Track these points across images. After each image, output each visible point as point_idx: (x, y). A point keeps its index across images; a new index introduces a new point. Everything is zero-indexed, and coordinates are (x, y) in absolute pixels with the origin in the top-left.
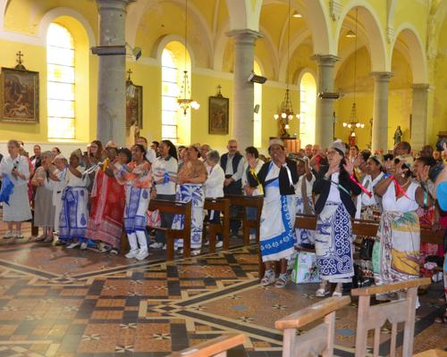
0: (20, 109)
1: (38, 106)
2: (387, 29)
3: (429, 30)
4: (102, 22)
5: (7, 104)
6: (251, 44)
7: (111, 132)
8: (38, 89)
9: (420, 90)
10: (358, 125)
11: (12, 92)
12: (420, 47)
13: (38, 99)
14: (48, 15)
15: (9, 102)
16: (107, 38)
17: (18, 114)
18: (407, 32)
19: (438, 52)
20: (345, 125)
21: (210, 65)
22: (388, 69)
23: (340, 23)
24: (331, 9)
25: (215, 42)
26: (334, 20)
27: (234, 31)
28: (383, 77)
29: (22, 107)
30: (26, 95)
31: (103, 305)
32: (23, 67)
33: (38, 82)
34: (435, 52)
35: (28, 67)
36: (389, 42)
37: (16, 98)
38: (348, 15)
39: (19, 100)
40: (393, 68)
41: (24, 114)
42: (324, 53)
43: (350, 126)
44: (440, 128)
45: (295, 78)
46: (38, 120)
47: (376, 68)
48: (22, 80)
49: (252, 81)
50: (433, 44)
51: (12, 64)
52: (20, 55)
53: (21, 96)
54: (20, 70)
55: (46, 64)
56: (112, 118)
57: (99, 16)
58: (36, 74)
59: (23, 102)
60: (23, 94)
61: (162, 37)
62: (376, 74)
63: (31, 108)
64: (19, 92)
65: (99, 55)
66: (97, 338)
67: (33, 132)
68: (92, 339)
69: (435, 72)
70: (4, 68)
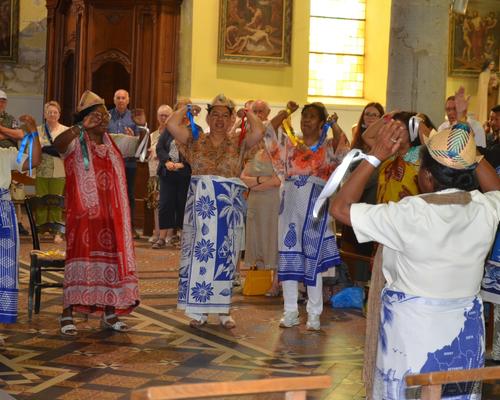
0: (255, 38)
5: (231, 27)
11: (241, 5)
15: (235, 24)
17: (251, 47)
29: (259, 34)
30: (267, 10)
39: (254, 20)
60: (262, 7)
63: (276, 35)
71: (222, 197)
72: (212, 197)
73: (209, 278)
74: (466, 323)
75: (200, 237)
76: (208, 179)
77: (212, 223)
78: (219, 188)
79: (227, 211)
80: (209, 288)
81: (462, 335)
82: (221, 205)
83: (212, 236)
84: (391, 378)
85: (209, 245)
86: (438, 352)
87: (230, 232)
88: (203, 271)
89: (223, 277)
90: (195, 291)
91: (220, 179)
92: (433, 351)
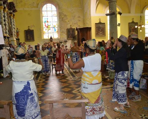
1: (105, 32)
8: (105, 28)
11: (98, 29)
13: (105, 30)
29: (101, 33)
30: (102, 29)
33: (105, 26)
35: (102, 22)
41: (101, 34)
46: (105, 35)
48: (101, 26)
51: (98, 22)
52: (100, 19)
53: (101, 30)
54: (100, 23)
58: (104, 23)
59: (101, 31)
63: (103, 32)
70: (96, 23)
72: (75, 55)
75: (74, 61)
76: (74, 53)
78: (76, 54)
79: (77, 57)
81: (23, 90)
82: (76, 56)
83: (75, 60)
85: (75, 62)
87: (78, 60)
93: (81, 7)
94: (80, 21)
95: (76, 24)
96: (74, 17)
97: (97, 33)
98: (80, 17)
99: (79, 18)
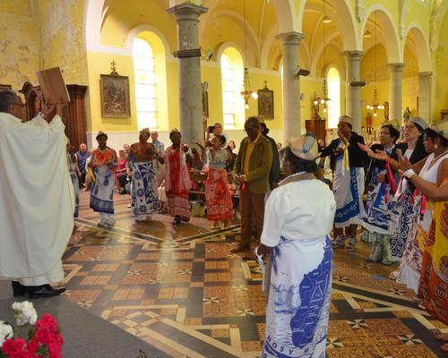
0: (115, 107)
1: (129, 103)
2: (400, 28)
3: (431, 28)
4: (180, 31)
5: (106, 103)
6: (296, 44)
7: (192, 121)
8: (128, 91)
9: (425, 77)
10: (379, 107)
11: (109, 94)
12: (424, 41)
13: (129, 98)
14: (133, 31)
15: (107, 101)
16: (185, 44)
17: (114, 110)
18: (414, 30)
19: (439, 46)
20: (368, 107)
21: (257, 65)
22: (401, 61)
23: (363, 25)
24: (357, 14)
25: (261, 47)
26: (359, 22)
27: (282, 35)
28: (397, 67)
29: (117, 105)
30: (120, 95)
31: (211, 268)
32: (116, 73)
33: (128, 85)
34: (436, 46)
35: (120, 74)
36: (401, 38)
37: (113, 98)
38: (369, 19)
39: (115, 99)
40: (405, 60)
41: (118, 110)
42: (352, 49)
43: (372, 108)
44: (442, 107)
45: (323, 72)
46: (130, 114)
47: (391, 60)
48: (116, 83)
49: (299, 74)
50: (435, 39)
51: (108, 72)
52: (113, 63)
53: (116, 97)
54: (114, 76)
55: (133, 70)
56: (192, 109)
57: (178, 26)
58: (126, 78)
59: (118, 100)
60: (118, 94)
61: (220, 44)
62: (392, 64)
64: (114, 93)
65: (179, 57)
66: (217, 301)
67: (126, 124)
68: (212, 302)
69: (437, 62)
70: (102, 76)
71: (143, 171)
72: (139, 171)
73: (144, 203)
74: (325, 254)
77: (141, 181)
79: (147, 175)
80: (145, 207)
81: (323, 262)
82: (143, 174)
83: (142, 187)
84: (281, 289)
85: (142, 190)
86: (310, 274)
87: (149, 183)
88: (141, 201)
89: (149, 202)
90: (140, 209)
91: (141, 163)
92: (307, 273)
93: (31, 16)
94: (26, 60)
95: (12, 69)
96: (6, 45)
97: (107, 107)
98: (26, 48)
99: (25, 52)
